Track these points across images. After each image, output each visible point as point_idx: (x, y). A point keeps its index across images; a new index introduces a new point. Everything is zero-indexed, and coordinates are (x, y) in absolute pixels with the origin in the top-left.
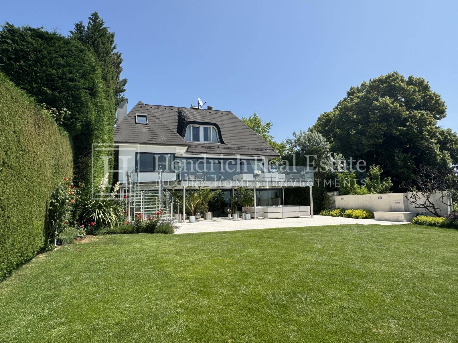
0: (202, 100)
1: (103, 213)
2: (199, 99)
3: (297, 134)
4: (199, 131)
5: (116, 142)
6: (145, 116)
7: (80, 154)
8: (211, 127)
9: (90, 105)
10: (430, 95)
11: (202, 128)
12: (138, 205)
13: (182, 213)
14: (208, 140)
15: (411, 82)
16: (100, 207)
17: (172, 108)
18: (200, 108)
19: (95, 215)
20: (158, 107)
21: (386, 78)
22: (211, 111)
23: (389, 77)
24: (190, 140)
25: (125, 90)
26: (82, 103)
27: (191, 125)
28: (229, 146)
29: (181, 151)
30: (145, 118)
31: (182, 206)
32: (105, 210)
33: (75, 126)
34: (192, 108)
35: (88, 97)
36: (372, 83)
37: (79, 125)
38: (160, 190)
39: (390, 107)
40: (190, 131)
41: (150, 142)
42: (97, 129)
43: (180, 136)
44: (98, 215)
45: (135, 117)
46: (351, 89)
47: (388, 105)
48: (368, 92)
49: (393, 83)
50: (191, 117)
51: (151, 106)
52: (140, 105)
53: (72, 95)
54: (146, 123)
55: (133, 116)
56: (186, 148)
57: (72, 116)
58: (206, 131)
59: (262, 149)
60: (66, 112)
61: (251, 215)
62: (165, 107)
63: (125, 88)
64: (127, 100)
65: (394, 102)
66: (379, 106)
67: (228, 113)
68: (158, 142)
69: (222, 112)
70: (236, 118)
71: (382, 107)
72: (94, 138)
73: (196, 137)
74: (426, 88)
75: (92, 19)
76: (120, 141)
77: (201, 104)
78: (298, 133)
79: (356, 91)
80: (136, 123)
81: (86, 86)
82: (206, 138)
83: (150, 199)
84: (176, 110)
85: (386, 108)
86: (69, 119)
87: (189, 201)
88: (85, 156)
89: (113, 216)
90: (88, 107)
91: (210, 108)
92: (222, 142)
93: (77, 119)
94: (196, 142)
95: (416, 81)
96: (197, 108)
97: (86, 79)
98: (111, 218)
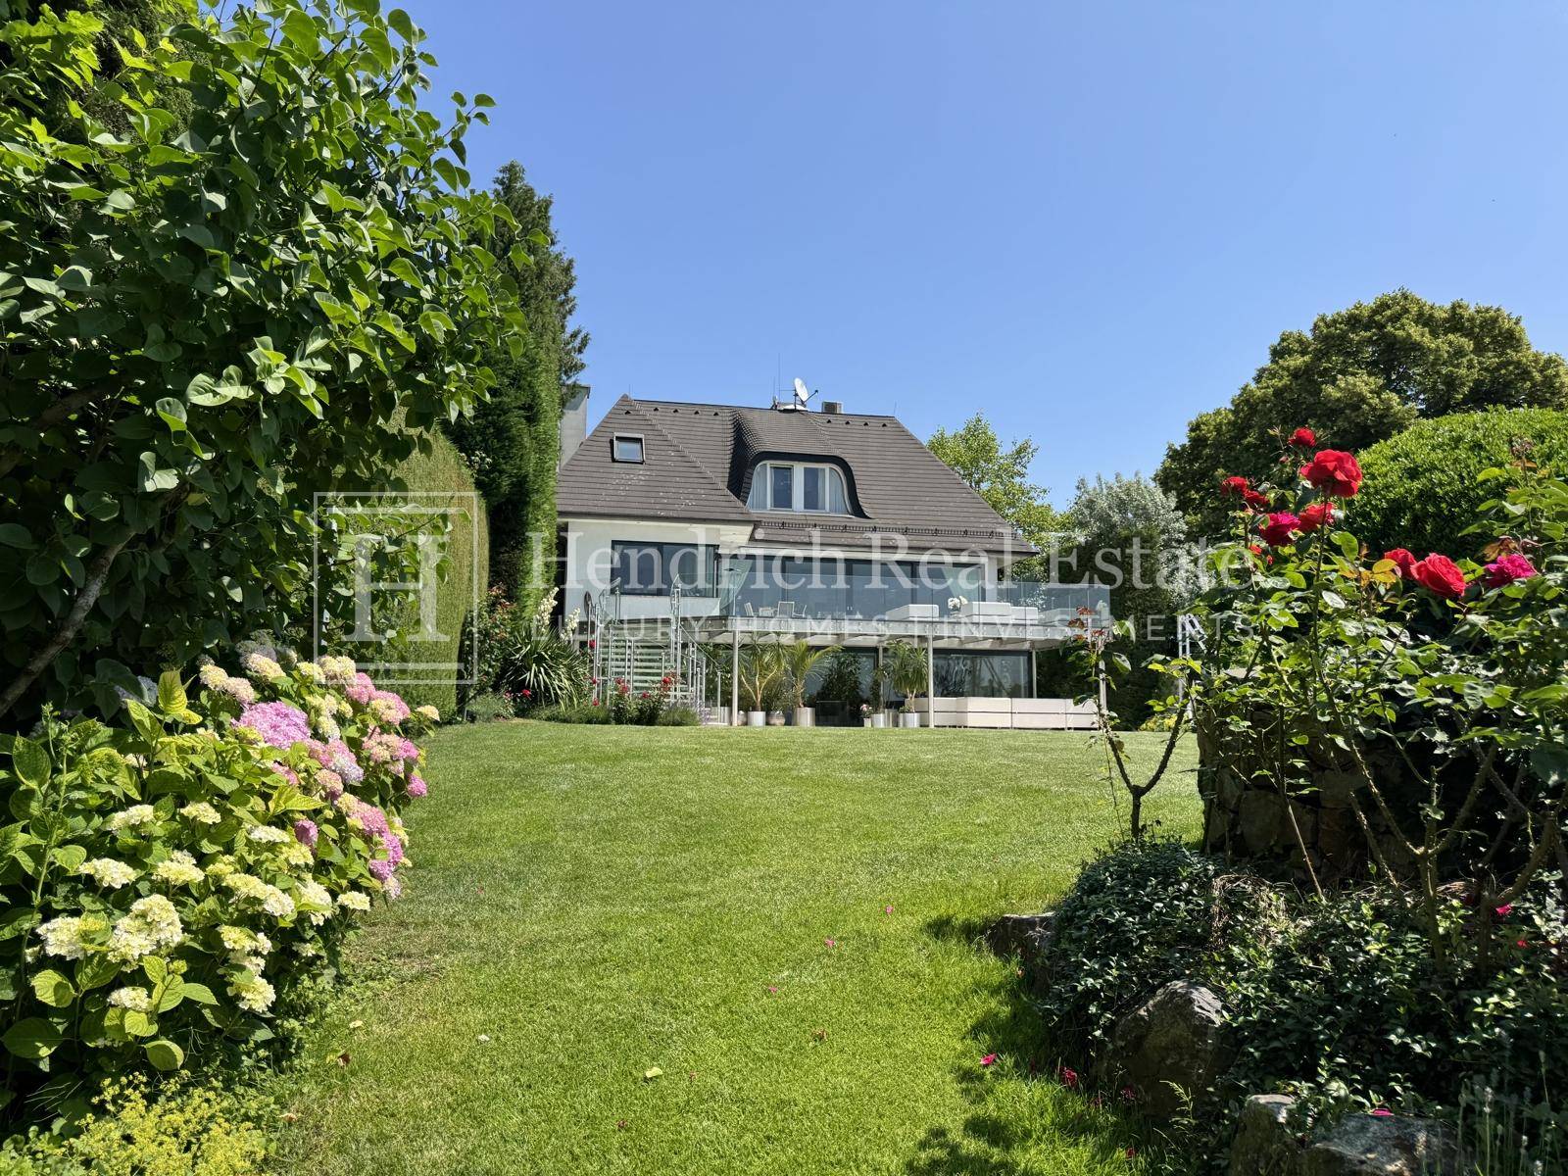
0: (806, 384)
1: (547, 674)
2: (798, 383)
3: (1090, 488)
4: (791, 479)
5: (562, 514)
6: (639, 440)
7: (501, 545)
8: (826, 467)
9: (526, 440)
10: (1518, 364)
11: (799, 470)
12: (617, 673)
13: (727, 703)
14: (815, 507)
15: (1455, 322)
16: (540, 660)
17: (717, 410)
18: (799, 407)
19: (529, 676)
20: (676, 407)
21: (1375, 312)
22: (831, 417)
23: (1383, 306)
24: (765, 507)
25: (583, 366)
26: (512, 440)
27: (769, 463)
28: (879, 523)
29: (734, 538)
30: (637, 446)
31: (727, 683)
32: (551, 667)
33: (499, 486)
34: (775, 407)
35: (523, 425)
36: (1328, 326)
37: (505, 483)
38: (673, 646)
39: (1369, 405)
40: (763, 478)
41: (652, 513)
42: (537, 491)
43: (733, 498)
44: (536, 676)
45: (612, 442)
46: (1283, 340)
47: (1363, 400)
48: (1320, 355)
49: (1389, 328)
50: (769, 436)
51: (656, 406)
52: (626, 408)
53: (493, 424)
54: (639, 459)
55: (608, 440)
56: (749, 529)
57: (494, 467)
58: (812, 478)
59: (975, 534)
60: (482, 459)
61: (921, 719)
62: (697, 409)
63: (582, 358)
64: (588, 389)
65: (1383, 388)
66: (1338, 400)
67: (886, 422)
68: (671, 514)
69: (866, 420)
70: (911, 438)
71: (1347, 406)
72: (530, 509)
73: (783, 498)
74: (1510, 339)
75: (502, 183)
76: (571, 509)
77: (804, 395)
78: (1092, 484)
79: (1296, 346)
80: (614, 460)
81: (519, 403)
82: (812, 500)
83: (650, 661)
84: (726, 417)
85: (1356, 408)
86: (487, 473)
87: (749, 672)
88: (513, 548)
89: (567, 683)
90: (523, 447)
91: (830, 408)
92: (858, 511)
93: (501, 472)
94: (782, 512)
95: (1472, 319)
96: (791, 407)
97: (519, 388)
98: (562, 685)
